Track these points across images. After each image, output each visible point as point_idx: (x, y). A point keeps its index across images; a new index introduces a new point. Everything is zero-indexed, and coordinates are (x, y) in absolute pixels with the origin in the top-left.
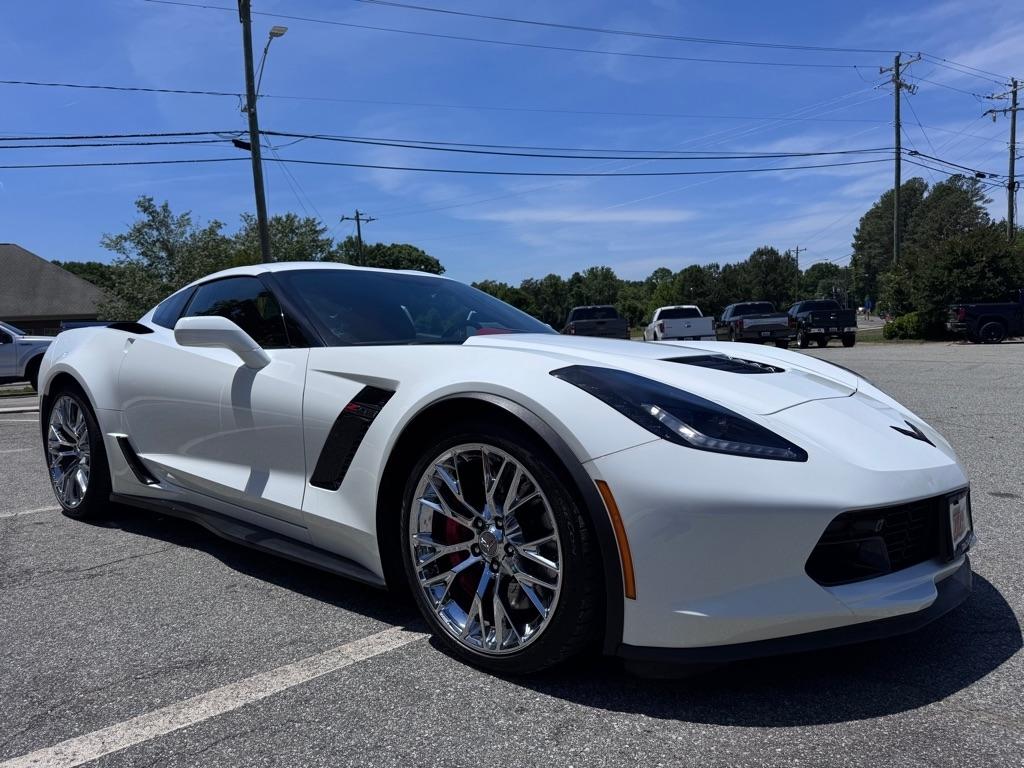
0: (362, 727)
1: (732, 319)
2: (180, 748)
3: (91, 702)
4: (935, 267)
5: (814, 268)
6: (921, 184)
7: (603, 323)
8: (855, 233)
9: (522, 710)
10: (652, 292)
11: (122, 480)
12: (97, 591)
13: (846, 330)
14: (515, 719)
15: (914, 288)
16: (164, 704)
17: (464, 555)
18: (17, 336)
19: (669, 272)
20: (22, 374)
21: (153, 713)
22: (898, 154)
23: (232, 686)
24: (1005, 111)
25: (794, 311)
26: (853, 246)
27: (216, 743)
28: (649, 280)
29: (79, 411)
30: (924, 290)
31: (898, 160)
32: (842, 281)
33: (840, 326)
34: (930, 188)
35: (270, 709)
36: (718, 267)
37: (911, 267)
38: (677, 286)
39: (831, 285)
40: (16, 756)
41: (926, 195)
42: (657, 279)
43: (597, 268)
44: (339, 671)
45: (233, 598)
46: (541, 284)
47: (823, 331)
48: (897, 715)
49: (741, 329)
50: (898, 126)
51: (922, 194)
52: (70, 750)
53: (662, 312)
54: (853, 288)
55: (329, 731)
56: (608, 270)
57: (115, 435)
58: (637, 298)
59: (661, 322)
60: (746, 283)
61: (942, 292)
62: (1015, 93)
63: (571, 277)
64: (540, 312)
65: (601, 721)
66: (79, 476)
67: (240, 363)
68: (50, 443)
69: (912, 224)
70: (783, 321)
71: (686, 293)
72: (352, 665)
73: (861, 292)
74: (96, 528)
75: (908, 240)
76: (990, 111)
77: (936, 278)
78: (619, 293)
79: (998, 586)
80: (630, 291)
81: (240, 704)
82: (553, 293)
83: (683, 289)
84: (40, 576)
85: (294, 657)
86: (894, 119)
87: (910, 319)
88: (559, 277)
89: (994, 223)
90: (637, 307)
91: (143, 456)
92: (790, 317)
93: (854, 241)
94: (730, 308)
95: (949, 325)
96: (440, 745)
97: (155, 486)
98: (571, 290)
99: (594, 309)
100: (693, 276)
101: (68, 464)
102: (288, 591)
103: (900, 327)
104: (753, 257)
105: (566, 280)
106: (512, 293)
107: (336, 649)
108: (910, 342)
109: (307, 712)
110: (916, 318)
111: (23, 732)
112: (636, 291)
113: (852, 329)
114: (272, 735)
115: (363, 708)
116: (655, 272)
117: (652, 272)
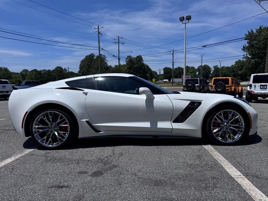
6: (94, 55)
8: (80, 65)
19: (28, 71)
22: (99, 49)
24: (117, 43)
26: (79, 68)
28: (21, 72)
31: (99, 50)
34: (96, 56)
41: (95, 58)
42: (24, 72)
43: (2, 67)
50: (99, 42)
51: (94, 57)
56: (6, 68)
57: (85, 120)
62: (119, 39)
69: (93, 64)
71: (37, 77)
75: (92, 68)
76: (115, 42)
83: (36, 76)
86: (98, 40)
89: (109, 66)
93: (79, 67)
97: (102, 132)
104: (56, 69)
116: (23, 70)
117: (22, 70)
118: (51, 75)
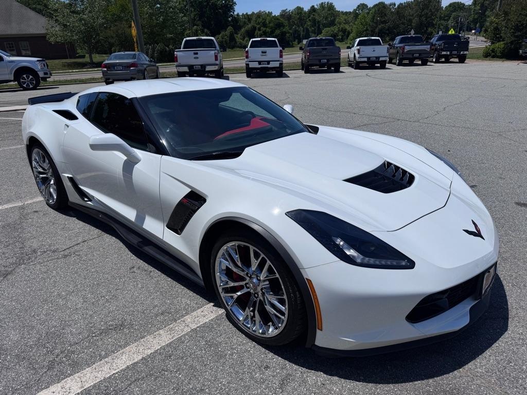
0: (195, 376)
1: (398, 45)
2: (115, 387)
3: (73, 352)
4: (520, 14)
5: (451, 5)
7: (326, 49)
9: (267, 367)
10: (356, 19)
11: (73, 197)
12: (69, 268)
13: (462, 53)
14: (263, 373)
15: (506, 27)
16: (106, 356)
17: (241, 288)
18: (6, 57)
19: (366, 6)
20: (13, 79)
21: (101, 362)
23: (136, 344)
25: (434, 40)
27: (131, 384)
28: (355, 10)
29: (46, 159)
30: (512, 28)
32: (465, 14)
33: (459, 51)
35: (154, 361)
36: (395, 5)
37: (506, 14)
38: (370, 16)
39: (459, 16)
40: (44, 388)
42: (359, 10)
43: (325, 3)
44: (184, 336)
45: (133, 278)
46: (292, 12)
47: (448, 53)
48: (438, 378)
49: (403, 51)
52: (68, 386)
53: (360, 41)
54: (471, 19)
55: (180, 378)
56: (331, 4)
57: (67, 175)
58: (347, 22)
59: (358, 47)
60: (410, 16)
61: (520, 31)
63: (309, 8)
64: (291, 31)
65: (303, 376)
66: (52, 190)
67: (125, 158)
68: (34, 169)
70: (427, 48)
72: (190, 332)
73: (475, 21)
74: (64, 216)
77: (520, 22)
78: (337, 20)
79: (504, 283)
80: (343, 18)
81: (140, 357)
82: (299, 19)
84: (41, 255)
85: (164, 324)
87: (500, 45)
88: (303, 8)
90: (346, 29)
91: (82, 187)
92: (432, 45)
94: (398, 38)
95: (521, 51)
96: (230, 390)
97: (89, 202)
98: (309, 17)
99: (321, 39)
100: (380, 10)
101: (45, 181)
102: (160, 273)
103: (493, 51)
105: (307, 10)
106: (275, 19)
107: (182, 319)
108: (497, 60)
109: (171, 364)
110: (503, 46)
111: (46, 372)
112: (346, 18)
113: (465, 53)
114: (156, 379)
115: (195, 364)
116: (359, 6)
117: (357, 6)
118: (404, 16)
